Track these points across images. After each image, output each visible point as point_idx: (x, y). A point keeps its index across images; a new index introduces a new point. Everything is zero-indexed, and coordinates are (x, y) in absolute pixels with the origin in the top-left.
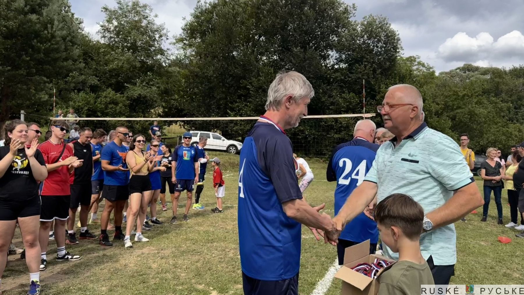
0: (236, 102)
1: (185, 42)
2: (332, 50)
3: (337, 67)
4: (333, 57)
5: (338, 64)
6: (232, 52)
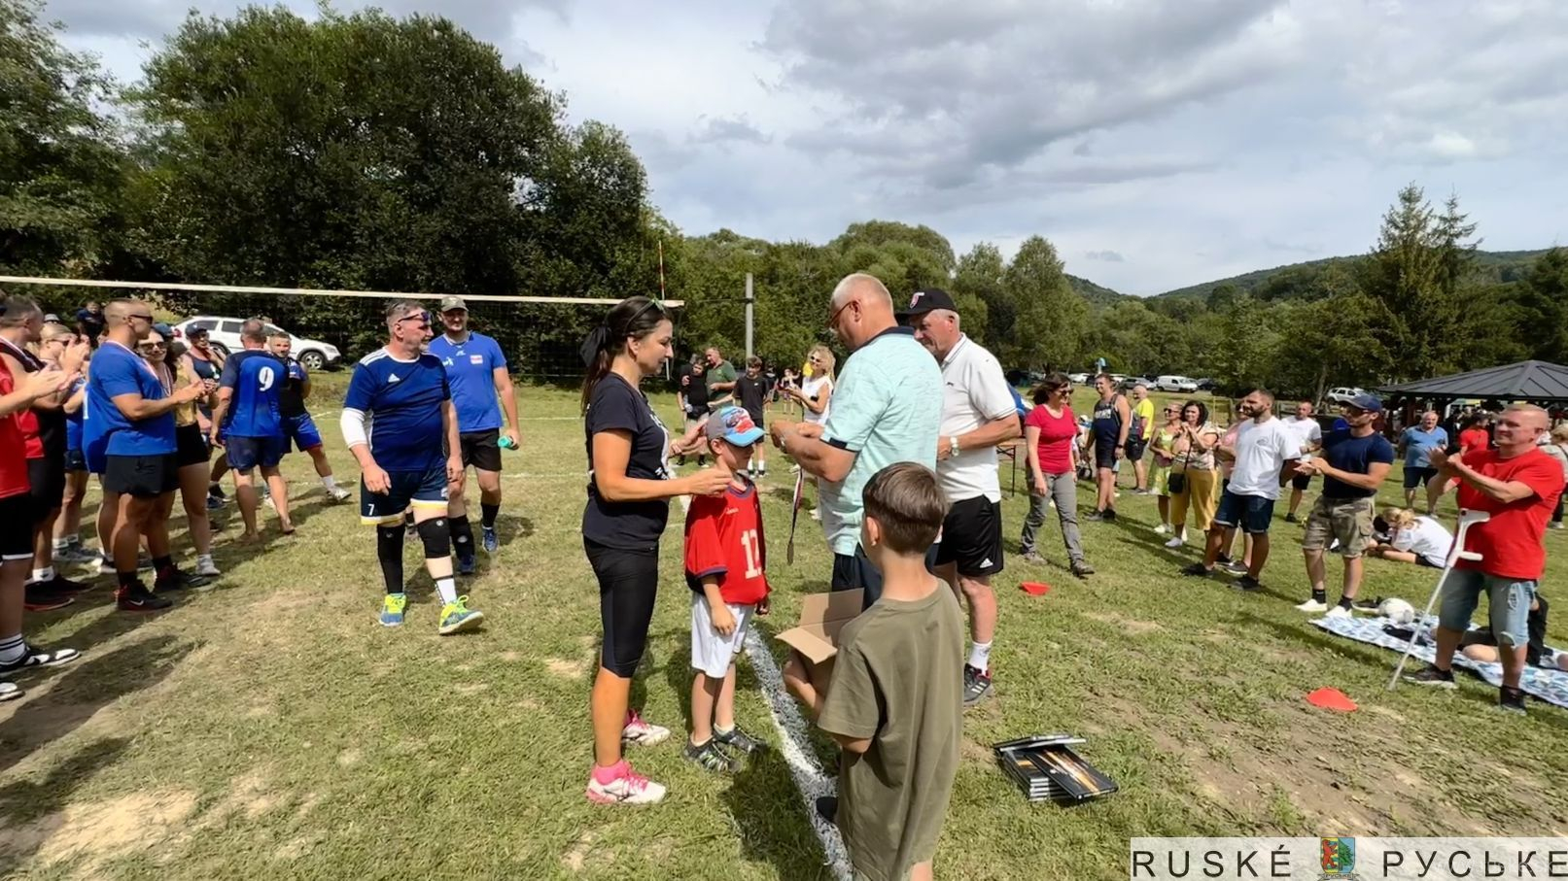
0: (320, 258)
1: (156, 102)
2: (518, 175)
3: (530, 208)
4: (523, 187)
5: (533, 202)
6: (289, 145)
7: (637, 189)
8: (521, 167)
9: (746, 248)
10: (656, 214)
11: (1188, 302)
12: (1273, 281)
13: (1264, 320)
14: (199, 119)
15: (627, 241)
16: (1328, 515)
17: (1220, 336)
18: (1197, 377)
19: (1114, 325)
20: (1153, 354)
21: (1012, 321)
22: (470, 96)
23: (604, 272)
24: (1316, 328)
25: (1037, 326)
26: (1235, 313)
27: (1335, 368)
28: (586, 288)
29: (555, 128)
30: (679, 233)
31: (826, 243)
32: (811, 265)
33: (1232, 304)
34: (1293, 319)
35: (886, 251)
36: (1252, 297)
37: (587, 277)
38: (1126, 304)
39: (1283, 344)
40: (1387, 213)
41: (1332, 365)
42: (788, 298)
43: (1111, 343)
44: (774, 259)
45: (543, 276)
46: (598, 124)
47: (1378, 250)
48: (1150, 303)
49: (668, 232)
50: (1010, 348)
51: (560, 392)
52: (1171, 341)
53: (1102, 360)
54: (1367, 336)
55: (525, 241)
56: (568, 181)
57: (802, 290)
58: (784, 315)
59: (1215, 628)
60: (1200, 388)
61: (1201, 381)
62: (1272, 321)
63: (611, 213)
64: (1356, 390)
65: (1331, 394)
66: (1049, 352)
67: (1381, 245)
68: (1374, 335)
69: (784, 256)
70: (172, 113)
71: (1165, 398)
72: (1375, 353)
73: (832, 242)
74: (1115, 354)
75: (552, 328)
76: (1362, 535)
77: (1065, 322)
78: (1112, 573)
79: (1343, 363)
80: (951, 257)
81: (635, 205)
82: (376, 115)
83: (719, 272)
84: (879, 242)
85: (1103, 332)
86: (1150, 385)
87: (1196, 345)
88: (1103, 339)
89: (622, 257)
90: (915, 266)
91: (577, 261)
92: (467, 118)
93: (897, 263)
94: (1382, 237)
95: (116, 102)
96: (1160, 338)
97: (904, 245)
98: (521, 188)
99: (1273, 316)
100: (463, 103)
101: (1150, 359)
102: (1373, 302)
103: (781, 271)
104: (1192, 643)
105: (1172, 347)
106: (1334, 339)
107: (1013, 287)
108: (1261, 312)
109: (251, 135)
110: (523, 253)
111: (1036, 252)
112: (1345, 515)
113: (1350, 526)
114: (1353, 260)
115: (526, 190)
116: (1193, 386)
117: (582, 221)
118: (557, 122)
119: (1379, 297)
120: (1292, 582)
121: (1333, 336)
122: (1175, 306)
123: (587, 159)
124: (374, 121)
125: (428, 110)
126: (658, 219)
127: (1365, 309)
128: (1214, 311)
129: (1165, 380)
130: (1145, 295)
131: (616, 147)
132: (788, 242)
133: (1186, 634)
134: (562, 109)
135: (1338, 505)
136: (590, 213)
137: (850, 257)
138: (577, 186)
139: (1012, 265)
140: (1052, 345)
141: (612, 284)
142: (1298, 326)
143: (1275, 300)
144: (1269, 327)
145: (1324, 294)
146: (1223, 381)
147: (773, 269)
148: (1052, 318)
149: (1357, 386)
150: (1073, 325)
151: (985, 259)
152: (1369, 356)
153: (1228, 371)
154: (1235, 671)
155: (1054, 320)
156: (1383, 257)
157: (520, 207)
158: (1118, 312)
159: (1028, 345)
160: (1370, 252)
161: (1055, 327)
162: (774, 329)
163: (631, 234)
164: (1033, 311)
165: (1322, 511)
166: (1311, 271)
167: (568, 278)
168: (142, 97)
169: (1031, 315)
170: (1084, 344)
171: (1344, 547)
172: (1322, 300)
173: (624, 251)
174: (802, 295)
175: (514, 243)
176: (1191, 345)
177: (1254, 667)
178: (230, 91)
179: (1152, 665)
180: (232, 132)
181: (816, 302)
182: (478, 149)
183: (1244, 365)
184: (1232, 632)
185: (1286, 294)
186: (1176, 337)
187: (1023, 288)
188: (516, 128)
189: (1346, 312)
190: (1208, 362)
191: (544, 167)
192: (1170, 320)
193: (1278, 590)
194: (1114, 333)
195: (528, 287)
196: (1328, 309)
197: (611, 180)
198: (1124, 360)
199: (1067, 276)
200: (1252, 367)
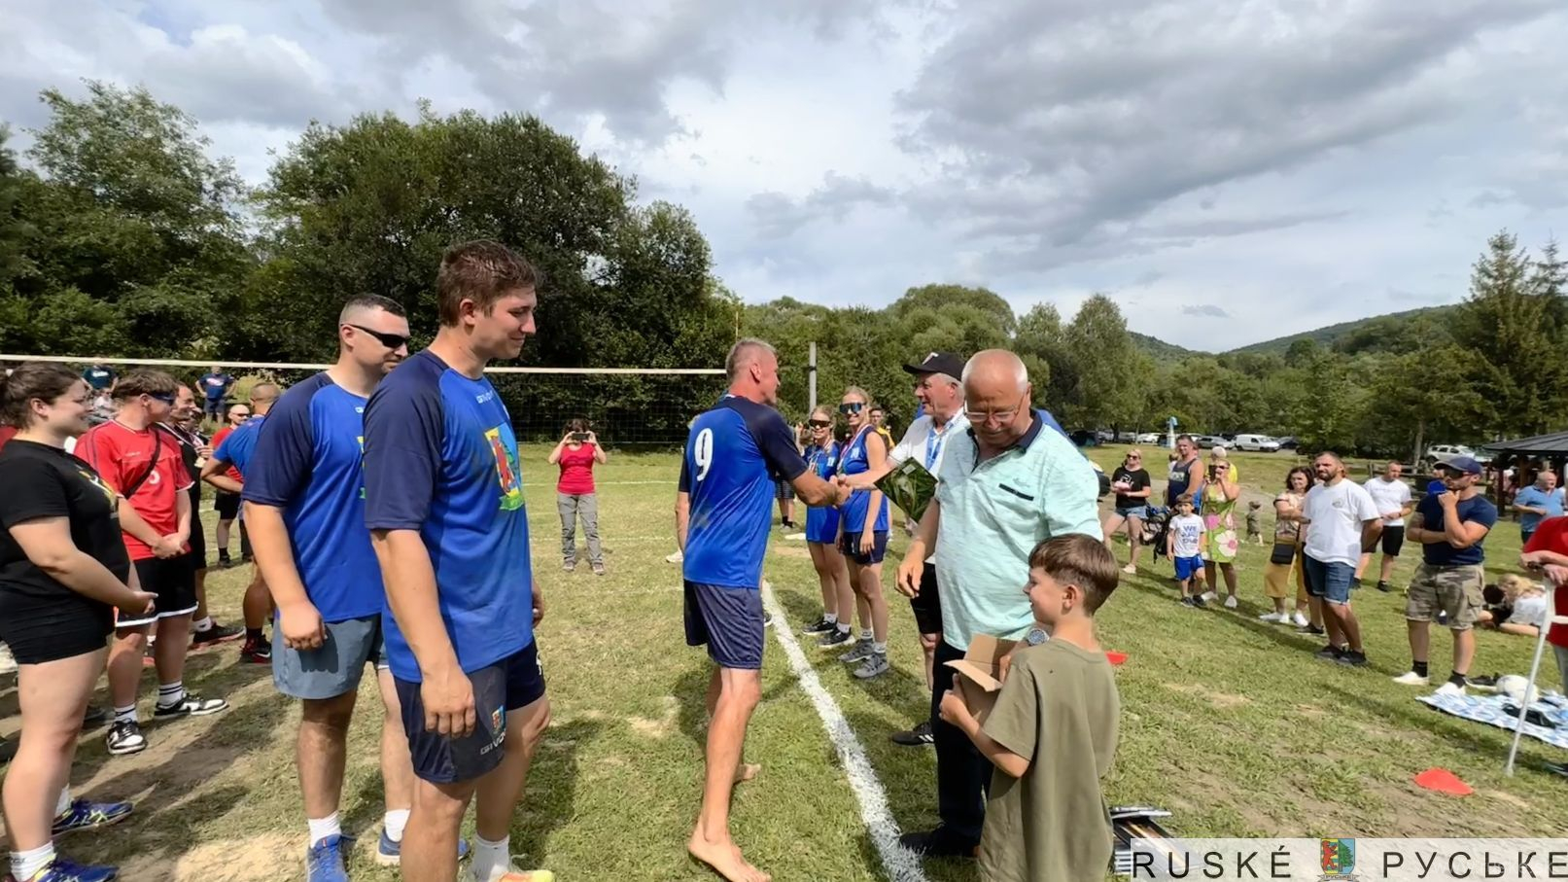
1: (278, 201)
2: (591, 252)
3: (601, 283)
4: (595, 266)
5: (604, 277)
6: (389, 233)
7: (702, 262)
8: (593, 246)
9: (806, 314)
10: (719, 285)
11: (1264, 358)
12: (1356, 335)
13: (1348, 375)
14: (313, 214)
15: (692, 313)
16: (1432, 584)
17: (1301, 393)
18: (1278, 435)
19: (1185, 382)
20: (1228, 412)
21: (1075, 381)
22: (550, 183)
23: (669, 341)
24: (1407, 383)
25: (1102, 385)
26: (1315, 369)
27: (1433, 424)
28: (652, 357)
29: (626, 209)
30: (740, 302)
31: (883, 306)
32: (869, 330)
33: (1312, 358)
34: (1382, 373)
35: (944, 314)
36: (1334, 351)
37: (652, 347)
38: (1197, 362)
39: (1372, 400)
40: (1477, 261)
41: (1428, 421)
42: (847, 363)
43: (1184, 399)
44: (832, 324)
45: (612, 348)
46: (666, 204)
47: (1472, 300)
48: (1223, 360)
49: (730, 301)
50: (1074, 408)
51: (625, 457)
52: (1248, 398)
53: (1174, 419)
54: (1466, 390)
55: (597, 315)
56: (636, 257)
57: (861, 355)
58: (843, 379)
59: (1310, 703)
60: (1284, 446)
61: (1284, 440)
62: (1357, 376)
63: (677, 286)
64: (1460, 448)
65: (1431, 452)
66: (1115, 412)
67: (1474, 296)
68: (1475, 389)
69: (843, 322)
70: (290, 209)
71: (1245, 458)
72: (1477, 408)
73: (890, 307)
74: (1187, 412)
75: (619, 395)
76: (1471, 606)
77: (1131, 381)
78: (1193, 643)
79: (1443, 420)
80: (1011, 319)
81: (699, 278)
82: (466, 205)
83: (779, 338)
84: (937, 305)
85: (1173, 390)
86: (1227, 444)
87: (1276, 402)
88: (1174, 398)
89: (686, 327)
90: (974, 327)
91: (645, 333)
92: (547, 203)
93: (956, 325)
94: (1474, 287)
95: (244, 202)
96: (1234, 395)
97: (964, 306)
98: (594, 265)
99: (1356, 370)
100: (543, 191)
101: (1226, 417)
102: (1470, 355)
103: (840, 336)
104: (1285, 718)
105: (1249, 404)
106: (1429, 394)
107: (1076, 345)
108: (1344, 366)
109: (358, 226)
110: (593, 325)
111: (1099, 312)
112: (1450, 583)
113: (1457, 595)
114: (1444, 311)
115: (598, 267)
116: (1275, 445)
117: (649, 296)
118: (627, 204)
119: (1477, 349)
120: (1397, 655)
121: (1427, 391)
122: (1250, 362)
123: (655, 236)
124: (464, 211)
125: (512, 198)
126: (721, 290)
127: (1462, 362)
128: (1294, 366)
129: (1244, 439)
130: (1216, 352)
131: (683, 225)
132: (847, 308)
133: (1278, 709)
134: (633, 192)
135: (1443, 571)
136: (657, 288)
137: (908, 322)
138: (645, 262)
139: (1071, 323)
140: (1119, 404)
141: (677, 352)
142: (1387, 381)
143: (1360, 354)
144: (1354, 381)
145: (1415, 347)
146: (1307, 440)
147: (831, 334)
148: (1117, 377)
149: (1460, 442)
150: (1140, 384)
151: (1044, 317)
152: (1470, 412)
153: (1314, 429)
154: (1332, 748)
155: (1119, 378)
156: (1477, 307)
157: (593, 283)
158: (1188, 369)
159: (1093, 405)
160: (1461, 302)
161: (1122, 385)
162: (833, 393)
163: (695, 305)
164: (1098, 370)
165: (1426, 580)
166: (1399, 323)
167: (635, 349)
168: (267, 197)
169: (1096, 375)
170: (1153, 402)
171: (1452, 618)
172: (1412, 353)
173: (688, 321)
174: (860, 359)
175: (587, 315)
176: (1270, 401)
177: (1353, 745)
178: (342, 189)
179: (1241, 740)
180: (341, 225)
181: (874, 365)
182: (555, 230)
183: (1330, 422)
184: (1329, 707)
185: (1371, 348)
186: (1252, 394)
187: (1087, 346)
188: (591, 212)
189: (1440, 365)
190: (1289, 420)
191: (615, 245)
192: (1246, 377)
193: (1380, 664)
194: (1185, 391)
195: (598, 357)
196: (1419, 363)
197: (677, 255)
198: (1197, 418)
199: (1133, 334)
200: (1339, 425)
